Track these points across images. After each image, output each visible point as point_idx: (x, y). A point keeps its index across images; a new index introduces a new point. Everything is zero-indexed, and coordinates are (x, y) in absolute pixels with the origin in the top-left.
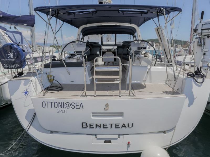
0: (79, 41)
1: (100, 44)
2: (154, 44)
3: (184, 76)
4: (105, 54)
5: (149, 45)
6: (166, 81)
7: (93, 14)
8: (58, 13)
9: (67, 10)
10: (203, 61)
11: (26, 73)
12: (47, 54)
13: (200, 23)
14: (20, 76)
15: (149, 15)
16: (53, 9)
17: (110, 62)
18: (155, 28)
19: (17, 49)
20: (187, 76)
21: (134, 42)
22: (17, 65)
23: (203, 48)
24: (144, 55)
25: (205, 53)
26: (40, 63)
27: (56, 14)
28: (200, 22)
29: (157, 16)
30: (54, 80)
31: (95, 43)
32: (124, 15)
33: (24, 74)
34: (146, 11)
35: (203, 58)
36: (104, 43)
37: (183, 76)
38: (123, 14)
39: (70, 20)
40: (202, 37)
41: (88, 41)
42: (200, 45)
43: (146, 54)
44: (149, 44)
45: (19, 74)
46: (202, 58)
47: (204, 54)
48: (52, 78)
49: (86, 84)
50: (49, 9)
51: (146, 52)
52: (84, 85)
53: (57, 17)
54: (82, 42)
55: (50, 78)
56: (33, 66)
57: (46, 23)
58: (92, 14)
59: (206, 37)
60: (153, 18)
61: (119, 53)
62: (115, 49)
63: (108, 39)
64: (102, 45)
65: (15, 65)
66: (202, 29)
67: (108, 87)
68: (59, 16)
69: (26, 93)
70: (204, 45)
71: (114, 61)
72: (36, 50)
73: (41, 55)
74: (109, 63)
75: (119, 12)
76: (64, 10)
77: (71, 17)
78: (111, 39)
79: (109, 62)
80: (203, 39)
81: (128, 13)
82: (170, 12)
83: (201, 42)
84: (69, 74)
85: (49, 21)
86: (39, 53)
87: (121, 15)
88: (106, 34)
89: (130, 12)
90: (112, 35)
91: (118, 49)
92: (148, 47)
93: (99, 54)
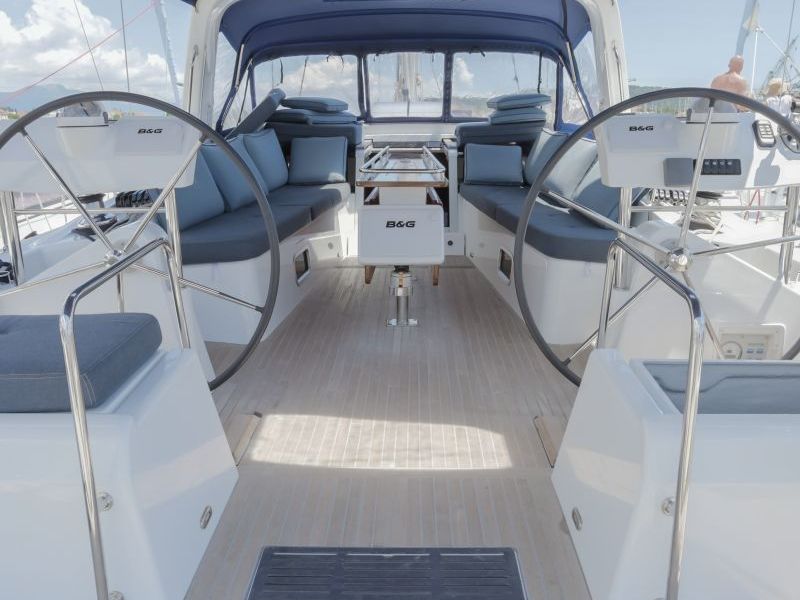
1: (354, 110)
5: (767, 135)
31: (320, 107)
36: (377, 110)
41: (275, 90)
44: (763, 128)
61: (469, 175)
63: (401, 80)
64: (366, 117)
78: (417, 80)
90: (428, 55)
91: (461, 148)
92: (760, 155)
93: (342, 177)
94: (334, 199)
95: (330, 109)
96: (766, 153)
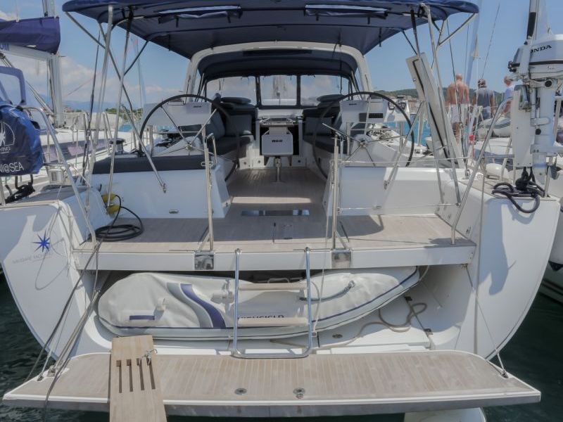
0: (191, 96)
1: (254, 103)
2: (405, 104)
3: (485, 194)
4: (268, 134)
5: (392, 106)
6: (439, 209)
7: (231, 18)
8: (131, 16)
9: (157, 8)
10: (534, 151)
11: (41, 189)
12: (101, 135)
13: (526, 46)
14: (24, 198)
15: (391, 21)
16: (117, 7)
17: (283, 156)
18: (407, 59)
19: (17, 119)
20: (493, 193)
21: (352, 99)
22: (17, 165)
23: (533, 116)
24: (379, 135)
25: (541, 128)
26: (80, 159)
27: (124, 18)
28: (526, 43)
29: (411, 24)
30: (120, 207)
31: (238, 101)
32: (319, 22)
33: (34, 191)
34: (382, 10)
35: (536, 143)
36: (265, 102)
37: (483, 191)
38: (317, 20)
39: (165, 34)
40: (533, 84)
41: (217, 94)
42: (527, 108)
43: (384, 134)
44: (391, 104)
45: (20, 190)
46: (533, 143)
47: (538, 132)
48: (116, 201)
49: (213, 220)
50: (107, 5)
51: (384, 127)
52: (207, 220)
53: (129, 27)
54: (200, 100)
55: (110, 203)
56: (64, 168)
57: (97, 44)
58: (229, 18)
59: (542, 84)
60: (403, 30)
61: (307, 130)
62: (297, 119)
63: (276, 88)
64: (260, 106)
65: (12, 165)
66: (531, 64)
67: (275, 225)
68: (133, 26)
69: (44, 243)
70: (537, 108)
71: (292, 153)
72: (65, 123)
73: (81, 136)
74: (279, 160)
75: (305, 13)
76: (147, 9)
77: (169, 26)
78: (284, 88)
79: (278, 157)
80: (534, 90)
81: (331, 16)
82: (450, 14)
83: (528, 99)
84: (165, 192)
85: (105, 40)
86: (77, 131)
87: (312, 20)
88: (272, 76)
89: (337, 14)
90: (289, 77)
91: (304, 120)
92: (389, 112)
93: (250, 132)
94: (247, 141)
95: (243, 102)
96: (390, 111)
